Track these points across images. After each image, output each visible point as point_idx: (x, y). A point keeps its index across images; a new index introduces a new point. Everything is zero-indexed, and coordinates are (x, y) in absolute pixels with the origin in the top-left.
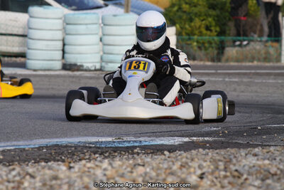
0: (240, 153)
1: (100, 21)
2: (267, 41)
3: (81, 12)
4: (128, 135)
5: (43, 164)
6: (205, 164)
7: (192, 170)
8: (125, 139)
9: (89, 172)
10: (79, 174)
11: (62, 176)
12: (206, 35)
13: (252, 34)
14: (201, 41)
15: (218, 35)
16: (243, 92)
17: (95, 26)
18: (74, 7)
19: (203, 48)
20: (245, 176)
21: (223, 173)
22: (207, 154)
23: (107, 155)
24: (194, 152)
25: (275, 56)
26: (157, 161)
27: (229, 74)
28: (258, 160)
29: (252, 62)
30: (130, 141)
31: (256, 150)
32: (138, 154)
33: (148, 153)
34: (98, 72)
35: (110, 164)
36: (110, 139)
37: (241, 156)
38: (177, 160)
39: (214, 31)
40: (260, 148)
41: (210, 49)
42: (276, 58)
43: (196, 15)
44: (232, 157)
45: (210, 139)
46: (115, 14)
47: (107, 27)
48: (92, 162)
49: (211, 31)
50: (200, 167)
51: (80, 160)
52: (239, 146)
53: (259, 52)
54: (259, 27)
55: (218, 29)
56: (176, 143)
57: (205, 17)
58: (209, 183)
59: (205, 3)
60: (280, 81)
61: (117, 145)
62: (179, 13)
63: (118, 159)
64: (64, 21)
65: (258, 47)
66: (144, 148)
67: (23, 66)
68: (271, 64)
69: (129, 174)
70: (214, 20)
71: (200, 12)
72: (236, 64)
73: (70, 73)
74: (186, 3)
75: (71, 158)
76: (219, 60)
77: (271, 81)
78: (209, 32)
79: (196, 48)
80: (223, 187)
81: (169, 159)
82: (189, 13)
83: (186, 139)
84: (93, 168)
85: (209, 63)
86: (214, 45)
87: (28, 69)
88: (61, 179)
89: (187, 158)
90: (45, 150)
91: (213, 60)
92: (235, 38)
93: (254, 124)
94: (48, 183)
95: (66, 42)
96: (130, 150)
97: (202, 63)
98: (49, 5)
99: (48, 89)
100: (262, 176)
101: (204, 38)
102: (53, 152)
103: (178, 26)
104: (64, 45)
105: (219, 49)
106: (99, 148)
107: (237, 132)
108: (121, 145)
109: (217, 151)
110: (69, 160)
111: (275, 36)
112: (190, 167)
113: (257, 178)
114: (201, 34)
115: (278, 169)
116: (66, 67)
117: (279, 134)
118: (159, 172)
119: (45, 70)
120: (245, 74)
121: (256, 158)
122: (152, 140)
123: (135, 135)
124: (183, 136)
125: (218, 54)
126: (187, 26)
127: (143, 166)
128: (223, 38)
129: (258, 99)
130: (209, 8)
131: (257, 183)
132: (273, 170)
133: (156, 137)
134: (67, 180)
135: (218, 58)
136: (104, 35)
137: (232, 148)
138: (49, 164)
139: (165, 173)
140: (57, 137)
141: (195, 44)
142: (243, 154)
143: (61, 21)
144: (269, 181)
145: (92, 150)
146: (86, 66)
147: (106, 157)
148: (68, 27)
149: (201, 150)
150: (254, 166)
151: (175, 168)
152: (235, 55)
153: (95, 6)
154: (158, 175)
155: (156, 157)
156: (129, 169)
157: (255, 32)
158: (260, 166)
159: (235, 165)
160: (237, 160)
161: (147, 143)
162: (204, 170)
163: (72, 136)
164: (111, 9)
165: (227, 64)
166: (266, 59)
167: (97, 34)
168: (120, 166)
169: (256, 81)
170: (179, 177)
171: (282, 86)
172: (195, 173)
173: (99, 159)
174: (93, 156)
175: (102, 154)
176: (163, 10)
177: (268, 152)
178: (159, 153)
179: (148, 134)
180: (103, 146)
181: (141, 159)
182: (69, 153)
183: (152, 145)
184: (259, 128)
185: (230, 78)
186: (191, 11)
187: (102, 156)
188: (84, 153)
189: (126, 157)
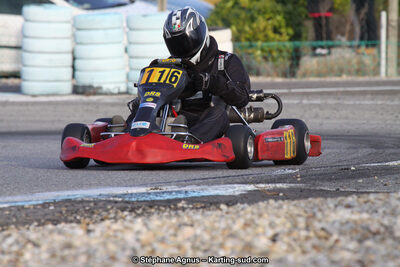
0: (327, 204)
1: (125, 25)
2: (359, 46)
3: (97, 12)
4: (168, 183)
5: (50, 226)
6: (278, 221)
7: (260, 230)
8: (164, 189)
9: (116, 236)
10: (101, 240)
11: (77, 243)
12: (273, 40)
13: (339, 37)
14: (267, 49)
15: (291, 40)
16: (328, 118)
17: (117, 31)
18: (86, 6)
19: (270, 59)
20: (335, 236)
21: (303, 233)
22: (280, 207)
23: (140, 211)
24: (262, 204)
25: (372, 67)
26: (211, 219)
27: (307, 94)
28: (352, 212)
29: (340, 76)
30: (171, 193)
31: (350, 199)
32: (183, 209)
33: (197, 208)
34: (123, 96)
35: (146, 225)
36: (143, 190)
37: (329, 208)
38: (239, 216)
39: (284, 35)
40: (355, 197)
41: (281, 60)
42: (374, 70)
43: (259, 12)
44: (316, 210)
45: (284, 186)
46: (145, 13)
47: (134, 33)
48: (119, 222)
49: (281, 34)
50: (272, 225)
51: (102, 220)
52: (325, 194)
53: (349, 62)
54: (348, 27)
55: (291, 31)
56: (237, 193)
57: (271, 15)
58: (285, 247)
60: (380, 102)
61: (153, 197)
62: (236, 10)
63: (155, 217)
64: (74, 26)
65: (347, 55)
66: (191, 200)
67: (17, 90)
68: (366, 79)
69: (172, 238)
70: (285, 18)
71: (265, 8)
72: (317, 79)
73: (84, 98)
75: (90, 217)
76: (293, 75)
77: (367, 102)
78: (277, 36)
79: (260, 59)
80: (304, 252)
81: (227, 216)
82: (249, 10)
83: (251, 187)
84: (121, 231)
85: (279, 80)
86: (285, 54)
87: (24, 94)
88: (76, 248)
89: (253, 213)
90: (52, 208)
91: (284, 75)
92: (315, 44)
93: (345, 163)
94: (59, 253)
95: (77, 55)
96: (171, 205)
97: (269, 79)
98: (52, 3)
99: (53, 122)
100: (359, 236)
101: (271, 44)
102: (64, 210)
103: (234, 28)
104: (74, 59)
105: (292, 59)
106: (128, 202)
107: (321, 174)
108: (158, 198)
109: (295, 202)
110: (87, 220)
112: (257, 226)
113: (352, 239)
114: (267, 39)
115: (382, 225)
116: (76, 90)
117: (381, 176)
118: (214, 234)
119: (48, 95)
120: (329, 93)
121: (349, 210)
122: (202, 190)
123: (178, 183)
124: (246, 183)
125: (292, 66)
126: (247, 28)
127: (192, 225)
128: (297, 43)
129: (349, 127)
130: (277, 2)
131: (353, 245)
132: (374, 227)
133: (208, 184)
134: (84, 249)
135: (291, 72)
136: (130, 43)
137: (316, 197)
138: (59, 226)
139: (223, 234)
140: (68, 189)
141: (259, 53)
142: (332, 205)
143: (69, 26)
144: (369, 243)
145: (119, 205)
146: (106, 87)
147: (139, 215)
148: (79, 33)
149: (272, 201)
150: (347, 222)
151: (237, 227)
152: (315, 67)
153: (116, 2)
154: (213, 238)
155: (209, 213)
156: (172, 231)
157: (343, 34)
158: (355, 222)
159: (320, 221)
160: (323, 214)
161: (195, 194)
162: (278, 230)
163: (90, 186)
164: (140, 7)
165: (305, 80)
166: (359, 71)
167: (120, 42)
168: (160, 227)
169: (346, 102)
170: (242, 240)
171: (383, 109)
172: (264, 233)
173: (128, 218)
174: (120, 214)
175: (132, 210)
176: (212, 6)
177: (366, 202)
178: (213, 207)
179: (197, 181)
180: (133, 199)
181: (188, 217)
182: (86, 211)
183: (203, 197)
184: (353, 168)
185: (309, 100)
186: (252, 6)
187: (133, 214)
188: (107, 210)
189: (166, 214)
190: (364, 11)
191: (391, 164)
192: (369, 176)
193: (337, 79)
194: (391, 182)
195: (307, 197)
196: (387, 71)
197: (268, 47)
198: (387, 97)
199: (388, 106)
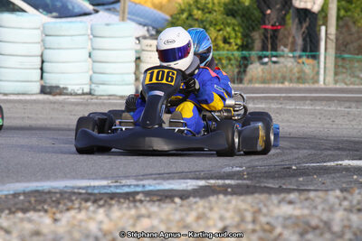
0: (272, 201)
1: (89, 32)
2: (300, 57)
3: (64, 20)
4: (127, 177)
5: (20, 215)
6: (228, 215)
7: (211, 223)
8: (124, 182)
9: (80, 226)
10: (67, 229)
11: (45, 230)
12: (223, 49)
13: (282, 47)
14: (217, 57)
15: (238, 49)
17: (82, 38)
18: (54, 14)
20: (279, 230)
21: (250, 227)
22: (229, 202)
23: (101, 202)
24: (213, 199)
25: (311, 76)
26: (167, 211)
27: (253, 99)
28: (294, 209)
29: (283, 83)
30: (129, 186)
31: (292, 196)
32: (141, 201)
33: (154, 201)
34: (86, 97)
35: (107, 215)
36: (104, 183)
37: (273, 204)
38: (192, 210)
39: (234, 44)
40: (297, 194)
41: (230, 67)
42: (313, 78)
43: (211, 22)
44: (261, 205)
46: (108, 22)
47: (97, 39)
48: (83, 212)
49: (229, 43)
50: (222, 218)
51: (68, 210)
52: (269, 191)
53: (291, 71)
54: (290, 39)
55: (239, 42)
56: (190, 188)
57: (222, 26)
59: (222, 9)
60: (318, 108)
61: (114, 190)
62: (190, 22)
63: (115, 208)
64: (43, 32)
65: (289, 64)
66: (148, 194)
68: (307, 86)
70: (234, 29)
71: (216, 20)
72: (262, 86)
73: (50, 97)
74: (198, 9)
75: (57, 207)
76: (241, 81)
78: (227, 46)
81: (181, 209)
82: (202, 22)
83: (202, 183)
84: (85, 221)
86: (233, 62)
88: (44, 235)
89: (204, 207)
90: (22, 198)
91: (233, 81)
92: (260, 53)
93: (287, 163)
94: (28, 240)
95: (45, 58)
96: (130, 197)
98: (23, 11)
99: (23, 118)
100: (300, 230)
101: (221, 52)
102: (33, 199)
104: (43, 62)
105: (240, 66)
106: (91, 194)
107: (265, 172)
108: (118, 191)
109: (242, 198)
110: (54, 210)
111: (311, 51)
112: (208, 219)
113: (294, 232)
114: (217, 48)
115: (321, 220)
116: (44, 90)
117: (319, 175)
118: (170, 225)
119: (18, 94)
120: (273, 98)
121: (292, 206)
122: (159, 184)
123: (137, 177)
124: (198, 178)
125: (239, 73)
127: (149, 216)
128: (244, 52)
129: (290, 130)
130: (228, 15)
131: (295, 238)
132: (314, 222)
133: (164, 179)
136: (94, 49)
137: (261, 193)
138: (28, 215)
139: (177, 226)
140: (37, 181)
142: (275, 201)
143: (38, 32)
144: (310, 236)
145: (83, 196)
146: (70, 88)
147: (100, 206)
148: (48, 38)
149: (221, 196)
150: (290, 218)
151: (190, 219)
152: (261, 74)
153: (82, 12)
154: (168, 228)
155: (164, 205)
156: (131, 222)
157: (286, 46)
158: (297, 217)
159: (265, 215)
160: (268, 209)
161: (151, 188)
162: (228, 222)
163: (56, 178)
164: (103, 16)
165: (251, 86)
166: (300, 79)
167: (85, 48)
168: (120, 218)
169: (288, 107)
171: (321, 114)
172: (215, 226)
173: (92, 208)
174: (84, 204)
175: (95, 202)
176: (168, 18)
177: (306, 199)
178: (168, 200)
179: (153, 176)
180: (96, 191)
181: (146, 209)
182: (53, 201)
183: (159, 191)
184: (294, 167)
185: (254, 104)
186: (204, 18)
187: (96, 205)
188: (72, 201)
189: (125, 205)
190: (305, 25)
191: (329, 164)
192: (309, 175)
193: (280, 86)
194: (328, 181)
195: (253, 193)
196: (324, 80)
197: (219, 55)
198: (324, 103)
199: (326, 111)
